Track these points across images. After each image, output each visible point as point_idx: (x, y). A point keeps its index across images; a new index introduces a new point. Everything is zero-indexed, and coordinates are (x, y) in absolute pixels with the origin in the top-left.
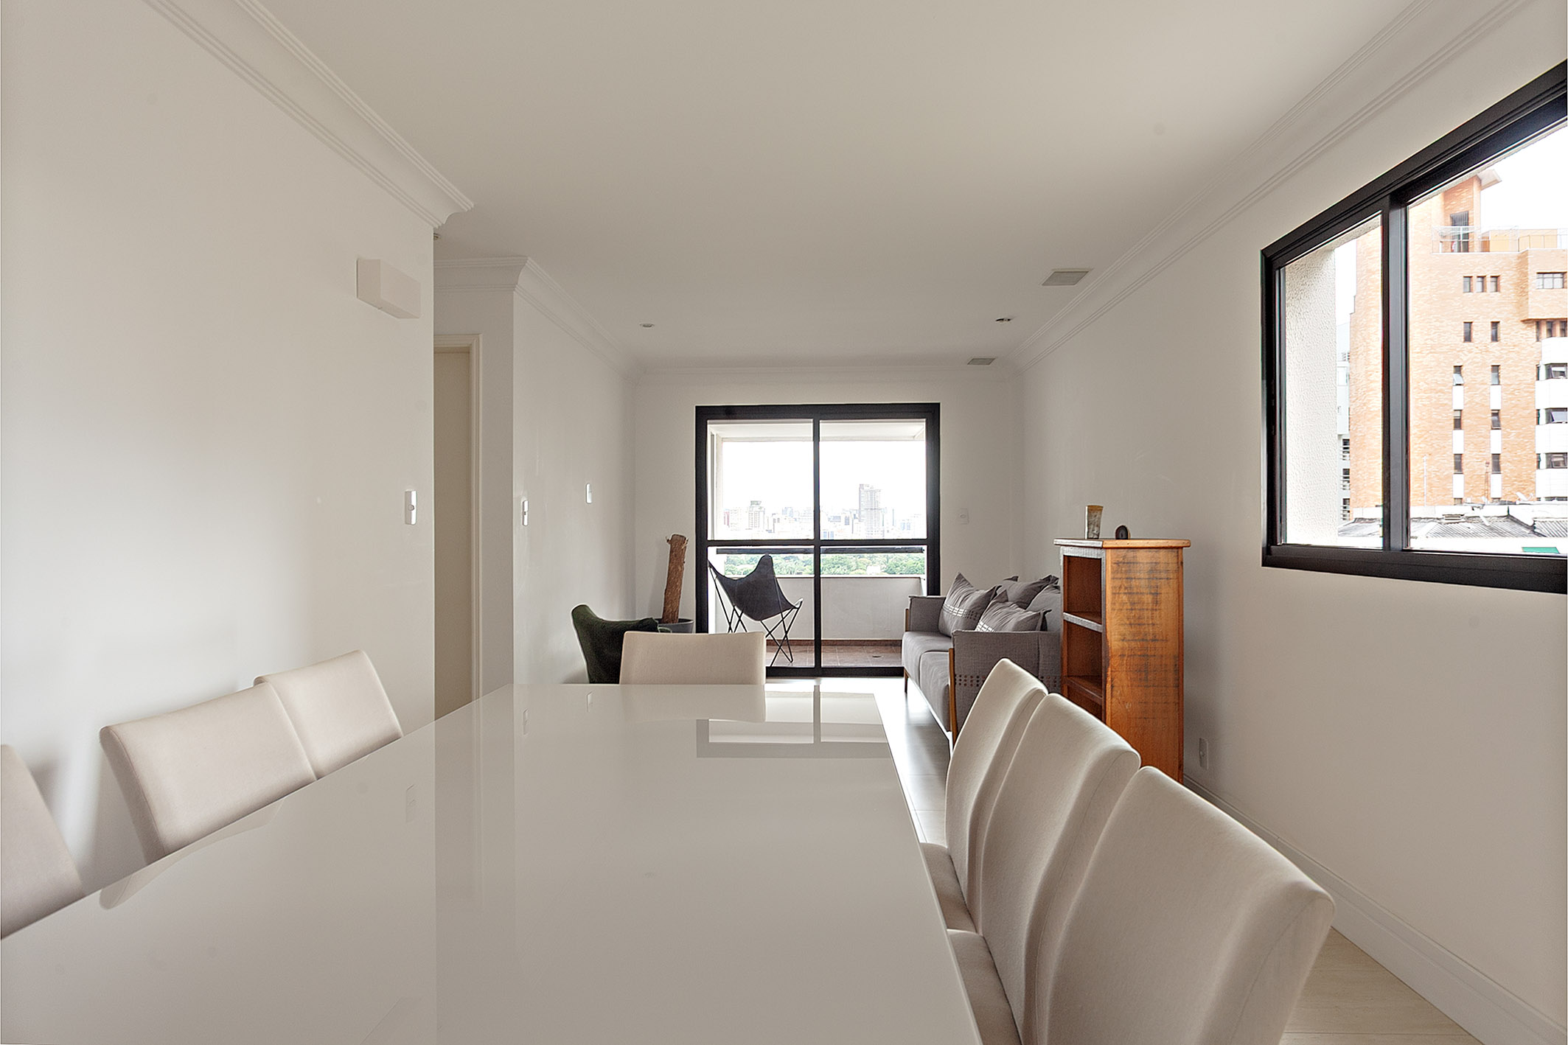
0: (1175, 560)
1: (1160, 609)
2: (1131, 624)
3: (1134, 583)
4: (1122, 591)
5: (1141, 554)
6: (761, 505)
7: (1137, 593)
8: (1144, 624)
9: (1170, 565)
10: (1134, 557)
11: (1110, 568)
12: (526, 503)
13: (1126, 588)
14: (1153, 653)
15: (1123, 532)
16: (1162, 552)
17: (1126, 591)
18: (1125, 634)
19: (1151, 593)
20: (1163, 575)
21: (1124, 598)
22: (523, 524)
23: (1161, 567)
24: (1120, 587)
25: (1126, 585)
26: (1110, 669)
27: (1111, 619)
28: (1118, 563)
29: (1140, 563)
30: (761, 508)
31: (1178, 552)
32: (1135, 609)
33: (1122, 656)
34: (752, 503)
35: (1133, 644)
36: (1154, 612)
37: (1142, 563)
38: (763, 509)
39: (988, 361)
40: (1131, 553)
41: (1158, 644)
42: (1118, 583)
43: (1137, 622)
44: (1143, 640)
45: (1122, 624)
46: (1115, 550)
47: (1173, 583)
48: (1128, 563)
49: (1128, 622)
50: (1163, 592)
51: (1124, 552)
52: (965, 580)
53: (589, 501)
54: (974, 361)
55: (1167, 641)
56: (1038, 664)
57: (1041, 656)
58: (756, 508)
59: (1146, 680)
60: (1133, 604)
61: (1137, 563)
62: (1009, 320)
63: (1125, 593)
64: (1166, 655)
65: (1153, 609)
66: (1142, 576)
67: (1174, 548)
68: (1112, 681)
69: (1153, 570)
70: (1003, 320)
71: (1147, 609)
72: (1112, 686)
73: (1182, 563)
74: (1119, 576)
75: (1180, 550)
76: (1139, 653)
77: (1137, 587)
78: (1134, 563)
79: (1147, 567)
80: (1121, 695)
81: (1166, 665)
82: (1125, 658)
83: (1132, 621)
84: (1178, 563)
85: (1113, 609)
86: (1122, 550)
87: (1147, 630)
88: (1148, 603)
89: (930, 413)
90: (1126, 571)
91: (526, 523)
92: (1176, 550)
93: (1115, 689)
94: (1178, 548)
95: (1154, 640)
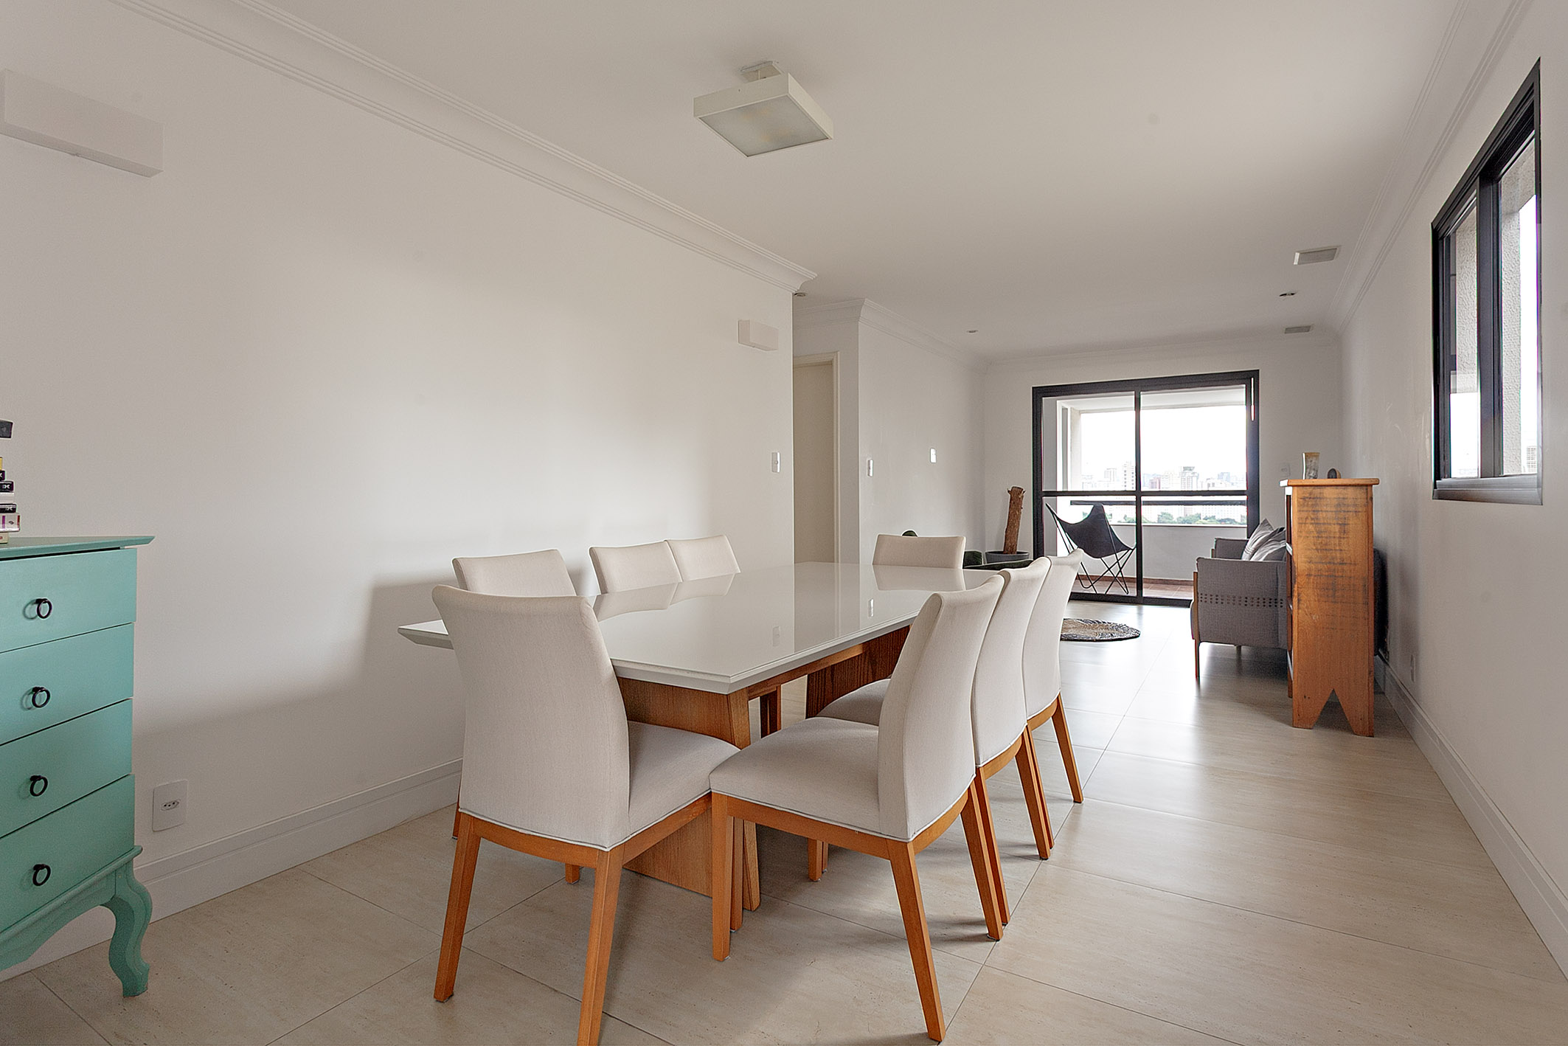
0: (1365, 496)
1: (1347, 538)
2: (1317, 549)
3: (1320, 515)
4: (1308, 521)
5: (1327, 491)
6: (1193, 471)
7: (1324, 524)
8: (1331, 550)
9: (1359, 500)
10: (1320, 493)
11: (1296, 502)
12: (871, 462)
13: (1312, 519)
14: (1340, 574)
15: (1333, 474)
16: (1350, 490)
17: (1313, 522)
18: (1311, 558)
19: (1337, 524)
20: (1351, 509)
21: (1311, 527)
22: (869, 475)
23: (1350, 502)
24: (1307, 518)
25: (1312, 516)
26: (1296, 586)
27: (1297, 545)
28: (1304, 499)
29: (1327, 498)
30: (1194, 473)
31: (1367, 489)
32: (1322, 537)
33: (1309, 575)
34: (1185, 469)
35: (1320, 566)
36: (1342, 540)
37: (1330, 498)
38: (1196, 475)
39: (1307, 329)
40: (1317, 490)
41: (1345, 567)
42: (1305, 515)
43: (1324, 547)
44: (1330, 563)
45: (1309, 549)
46: (1301, 488)
47: (1362, 516)
48: (1314, 498)
49: (1314, 548)
50: (1351, 523)
51: (1310, 489)
52: (1269, 525)
53: (933, 459)
54: (1288, 330)
55: (1355, 564)
56: (1277, 588)
57: (1280, 581)
58: (1189, 474)
59: (1334, 596)
60: (1319, 532)
61: (1323, 498)
62: (1293, 294)
63: (1312, 524)
64: (1354, 577)
65: (1340, 537)
66: (1329, 509)
67: (1362, 485)
68: (1298, 596)
69: (1341, 504)
70: (1285, 295)
71: (1334, 537)
72: (1299, 600)
73: (1372, 498)
74: (1305, 508)
75: (1369, 488)
76: (1327, 574)
77: (1324, 518)
78: (1320, 498)
79: (1335, 502)
80: (1307, 607)
81: (1354, 585)
82: (1312, 577)
83: (1319, 547)
84: (1367, 498)
85: (1299, 536)
86: (1308, 487)
87: (1334, 554)
88: (1335, 532)
89: (1248, 378)
90: (1312, 505)
91: (871, 475)
92: (1365, 488)
93: (1302, 602)
94: (1367, 485)
95: (1342, 564)
